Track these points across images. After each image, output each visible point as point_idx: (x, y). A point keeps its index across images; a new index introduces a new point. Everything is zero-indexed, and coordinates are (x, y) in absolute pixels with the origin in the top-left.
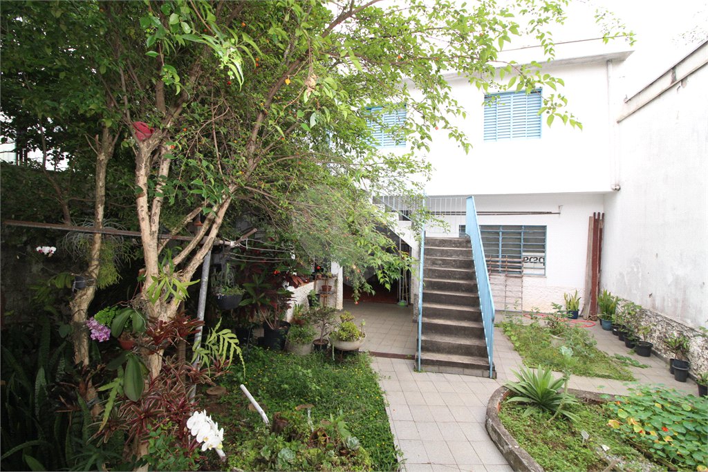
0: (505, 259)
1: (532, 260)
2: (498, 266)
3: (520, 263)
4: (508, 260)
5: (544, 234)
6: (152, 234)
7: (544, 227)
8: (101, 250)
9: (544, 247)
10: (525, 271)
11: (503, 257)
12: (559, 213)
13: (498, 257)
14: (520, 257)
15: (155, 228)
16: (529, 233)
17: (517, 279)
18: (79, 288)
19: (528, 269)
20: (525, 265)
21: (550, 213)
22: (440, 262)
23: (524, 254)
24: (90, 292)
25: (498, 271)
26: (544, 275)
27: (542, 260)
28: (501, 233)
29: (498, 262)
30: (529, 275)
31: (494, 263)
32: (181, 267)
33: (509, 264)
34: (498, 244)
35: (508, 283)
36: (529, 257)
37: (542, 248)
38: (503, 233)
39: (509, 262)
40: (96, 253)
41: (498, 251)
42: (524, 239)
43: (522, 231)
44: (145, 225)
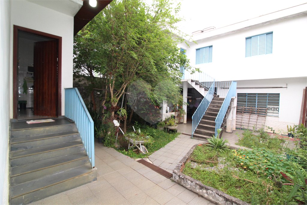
0: (258, 108)
1: (272, 109)
2: (255, 111)
3: (266, 110)
4: (260, 108)
5: (279, 97)
6: (112, 90)
7: (279, 94)
8: (107, 94)
9: (279, 103)
10: (268, 114)
11: (258, 107)
12: (287, 88)
13: (255, 107)
14: (266, 108)
15: (113, 89)
16: (271, 97)
17: (263, 117)
18: (103, 100)
19: (270, 113)
20: (268, 111)
21: (282, 87)
22: (216, 106)
23: (268, 106)
24: (105, 101)
25: (255, 113)
26: (278, 117)
27: (277, 109)
28: (257, 97)
29: (255, 109)
30: (270, 116)
31: (252, 110)
32: (117, 97)
33: (259, 110)
34: (256, 102)
35: (258, 119)
36: (271, 108)
37: (278, 104)
38: (258, 97)
39: (259, 109)
40: (106, 94)
41: (256, 104)
42: (268, 99)
43: (268, 95)
44: (111, 89)
